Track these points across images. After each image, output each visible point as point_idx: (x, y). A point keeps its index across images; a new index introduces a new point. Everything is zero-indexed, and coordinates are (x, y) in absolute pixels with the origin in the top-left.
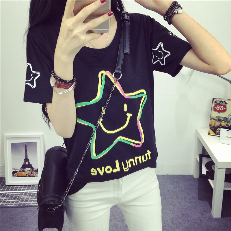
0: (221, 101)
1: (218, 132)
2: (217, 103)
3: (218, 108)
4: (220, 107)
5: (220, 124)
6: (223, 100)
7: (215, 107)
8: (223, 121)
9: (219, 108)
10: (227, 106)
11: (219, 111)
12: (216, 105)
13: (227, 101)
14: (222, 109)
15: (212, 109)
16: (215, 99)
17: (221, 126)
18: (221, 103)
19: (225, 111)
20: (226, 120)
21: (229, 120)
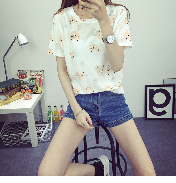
0: (23, 72)
2: (20, 74)
3: (21, 76)
4: (23, 76)
5: (23, 86)
6: (24, 71)
10: (27, 74)
11: (22, 78)
12: (20, 75)
13: (27, 71)
16: (19, 71)
17: (24, 87)
18: (23, 73)
19: (25, 77)
20: (27, 83)
21: (28, 82)
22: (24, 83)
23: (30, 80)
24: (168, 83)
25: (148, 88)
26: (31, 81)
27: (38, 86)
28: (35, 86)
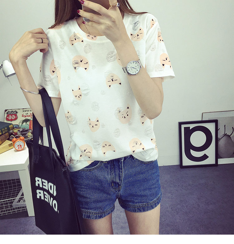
0: (12, 112)
1: (11, 138)
2: (9, 114)
3: (10, 118)
5: (13, 131)
6: (14, 110)
10: (18, 114)
13: (17, 111)
15: (5, 119)
16: (7, 110)
17: (14, 133)
19: (16, 119)
20: (17, 127)
21: (20, 126)
22: (14, 127)
23: (23, 123)
24: (209, 118)
25: (183, 126)
28: (30, 131)
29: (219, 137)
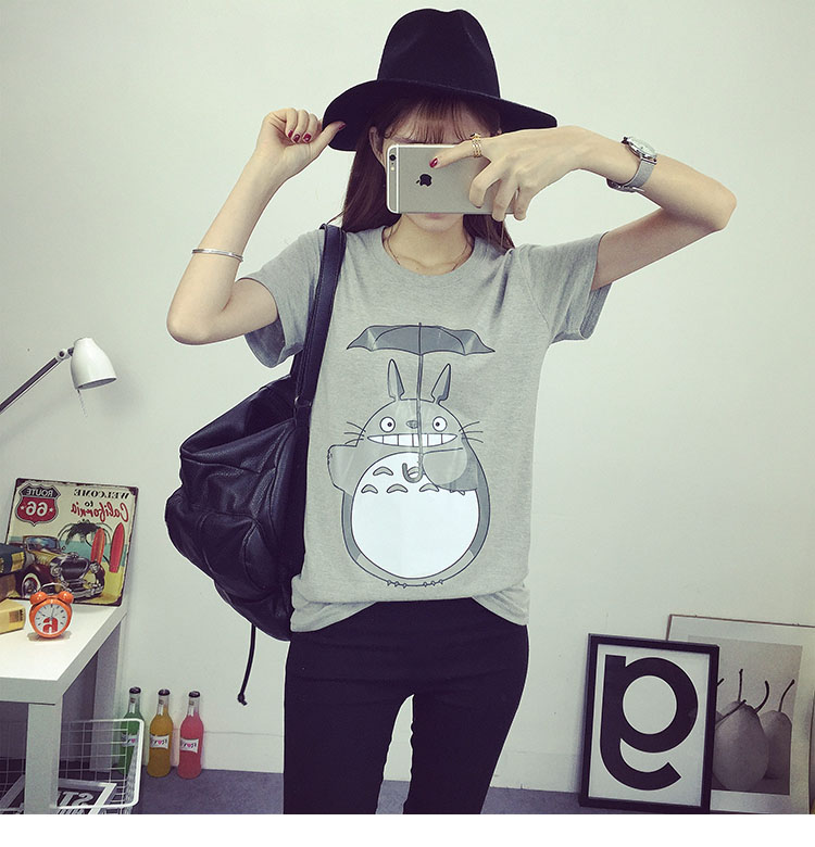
0: (40, 488)
1: (27, 584)
3: (31, 510)
4: (38, 507)
5: (36, 560)
6: (46, 485)
7: (22, 508)
8: (44, 550)
9: (34, 508)
10: (60, 503)
11: (35, 519)
12: (24, 502)
13: (59, 488)
14: (42, 511)
15: (13, 513)
16: (23, 481)
17: (39, 565)
18: (41, 492)
20: (53, 545)
21: (61, 545)
22: (42, 543)
23: (71, 535)
24: (690, 637)
25: (603, 651)
26: (77, 537)
27: (105, 566)
28: (93, 567)
29: (719, 709)
